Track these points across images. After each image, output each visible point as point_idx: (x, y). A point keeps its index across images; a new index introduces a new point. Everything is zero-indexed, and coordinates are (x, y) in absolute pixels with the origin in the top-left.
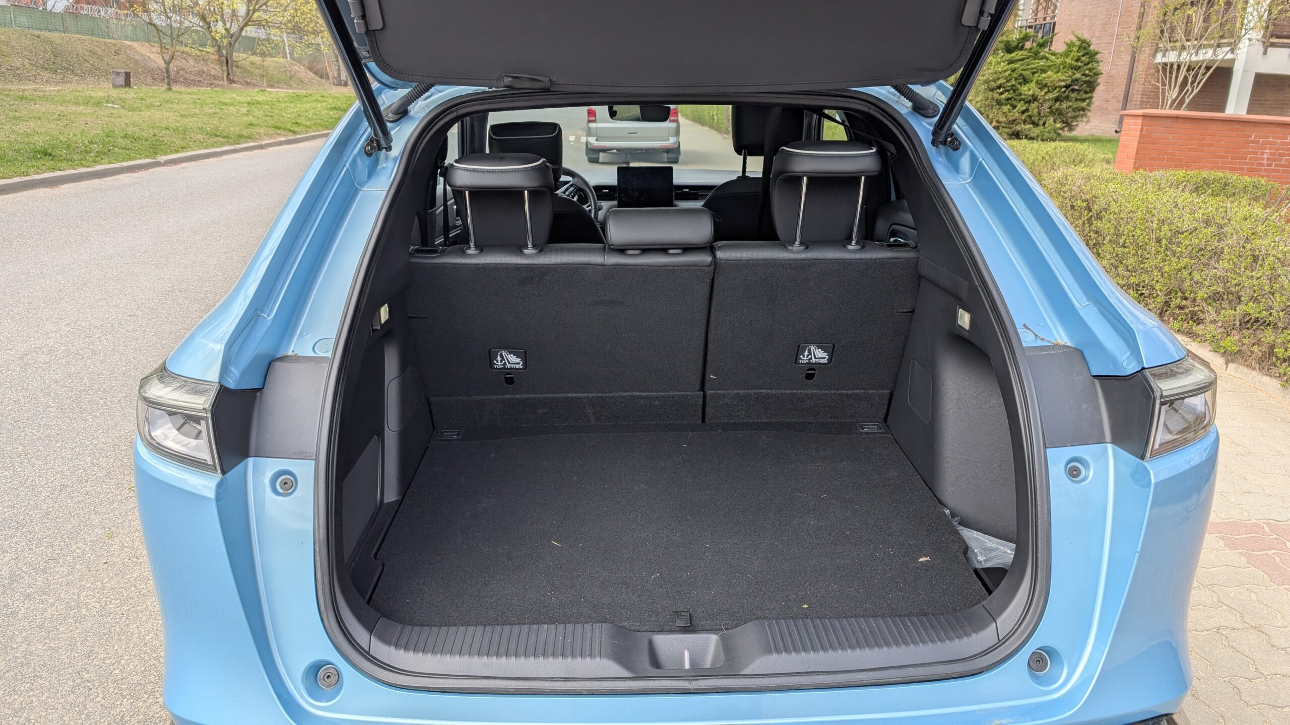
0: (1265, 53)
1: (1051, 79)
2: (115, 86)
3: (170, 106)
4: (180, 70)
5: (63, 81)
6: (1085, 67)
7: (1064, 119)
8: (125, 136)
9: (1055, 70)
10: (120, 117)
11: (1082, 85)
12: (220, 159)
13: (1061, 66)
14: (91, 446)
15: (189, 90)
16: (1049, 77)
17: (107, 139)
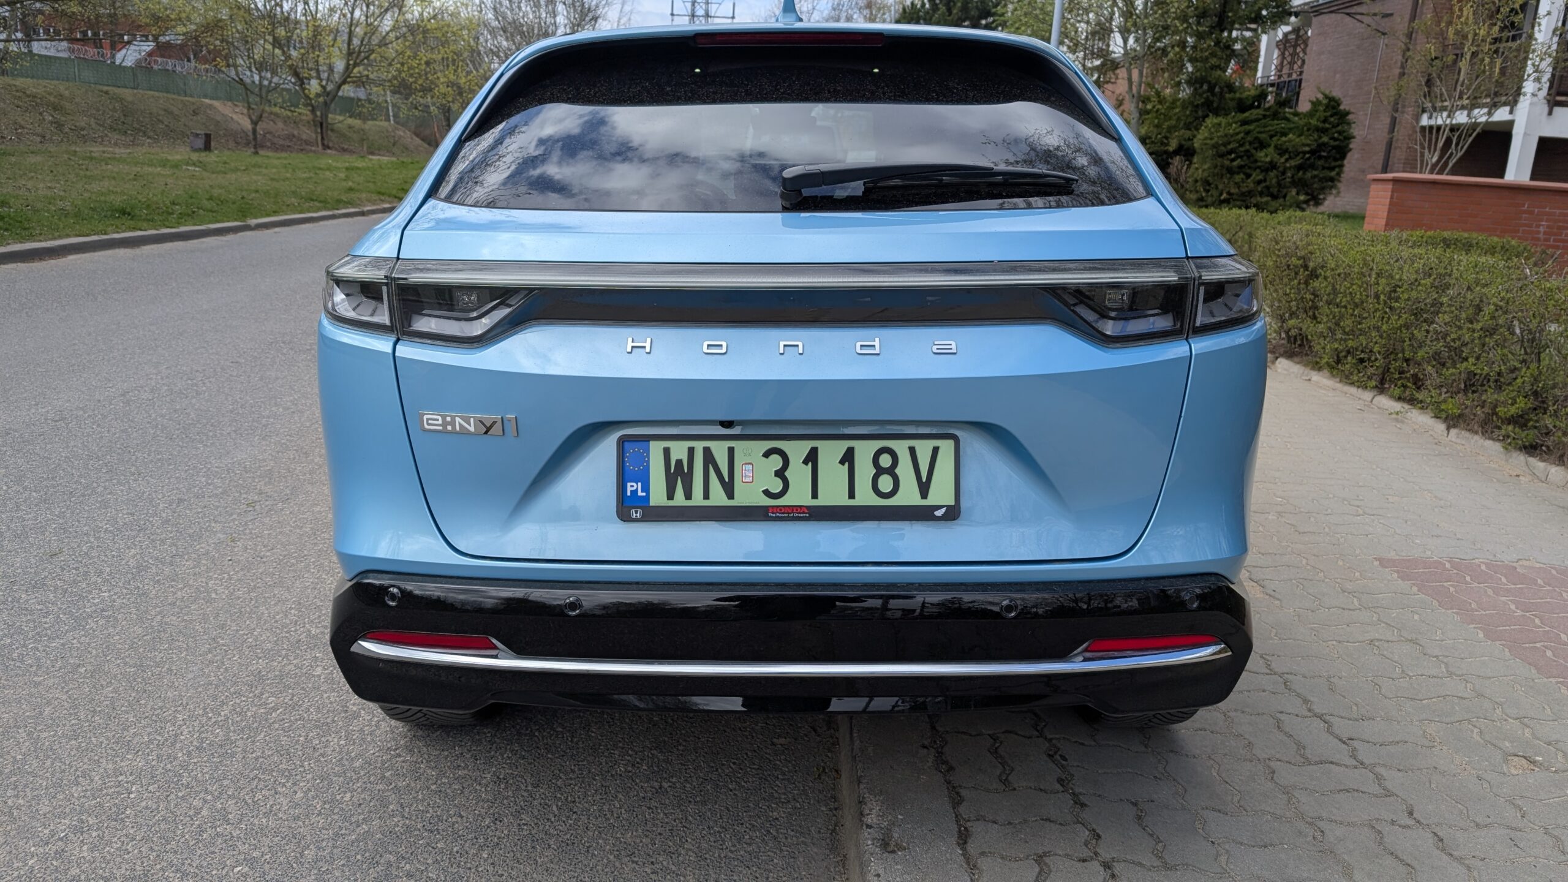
0: (1550, 113)
1: (1293, 143)
2: (195, 150)
3: (258, 170)
4: (268, 133)
5: (134, 144)
6: (1334, 130)
7: (1309, 191)
8: (211, 199)
9: (1297, 133)
10: (202, 179)
11: (1330, 151)
12: (316, 224)
13: (1305, 128)
14: (205, 470)
15: (278, 155)
16: (1290, 141)
17: (190, 201)
